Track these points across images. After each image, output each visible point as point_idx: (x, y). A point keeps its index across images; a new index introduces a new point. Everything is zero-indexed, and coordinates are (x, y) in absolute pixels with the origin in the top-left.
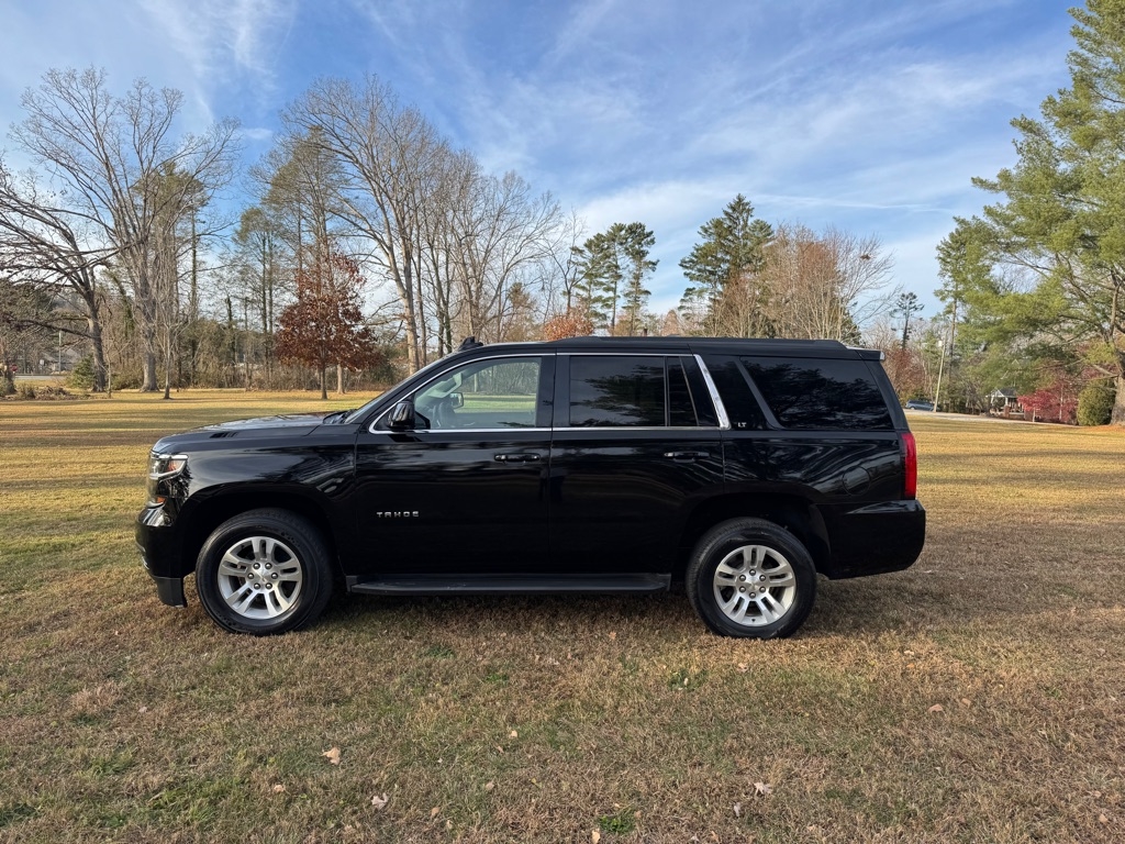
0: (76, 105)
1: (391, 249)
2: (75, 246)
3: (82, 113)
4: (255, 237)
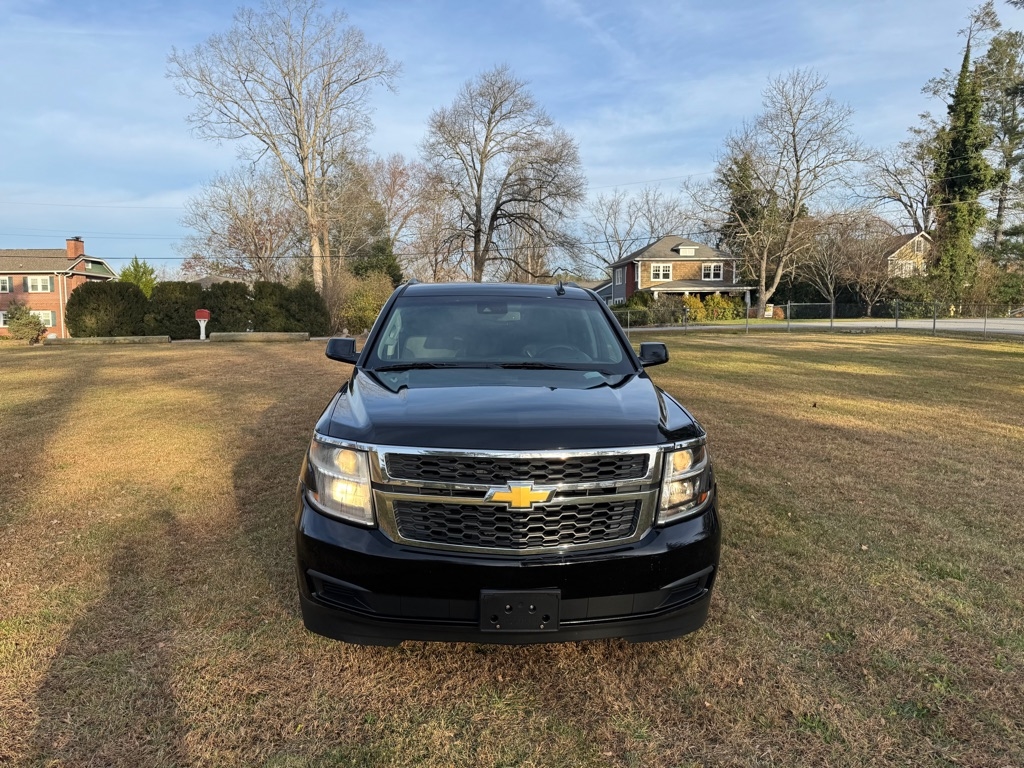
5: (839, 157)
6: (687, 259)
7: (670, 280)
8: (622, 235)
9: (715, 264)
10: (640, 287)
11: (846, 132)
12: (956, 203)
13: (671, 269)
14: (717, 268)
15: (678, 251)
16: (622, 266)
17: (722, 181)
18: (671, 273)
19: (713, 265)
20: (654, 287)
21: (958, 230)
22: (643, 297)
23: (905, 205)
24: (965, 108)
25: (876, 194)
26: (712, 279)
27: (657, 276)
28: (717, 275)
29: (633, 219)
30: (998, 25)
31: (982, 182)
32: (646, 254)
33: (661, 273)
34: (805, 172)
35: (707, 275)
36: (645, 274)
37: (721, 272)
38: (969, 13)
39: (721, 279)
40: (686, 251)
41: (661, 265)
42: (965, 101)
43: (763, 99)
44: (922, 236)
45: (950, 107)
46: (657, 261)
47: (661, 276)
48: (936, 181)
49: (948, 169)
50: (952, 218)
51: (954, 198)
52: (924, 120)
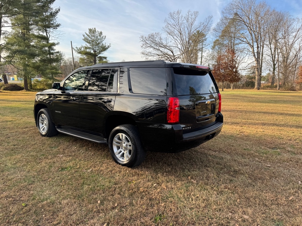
0: (175, 20)
1: (253, 46)
2: (173, 54)
3: (176, 22)
4: (217, 47)
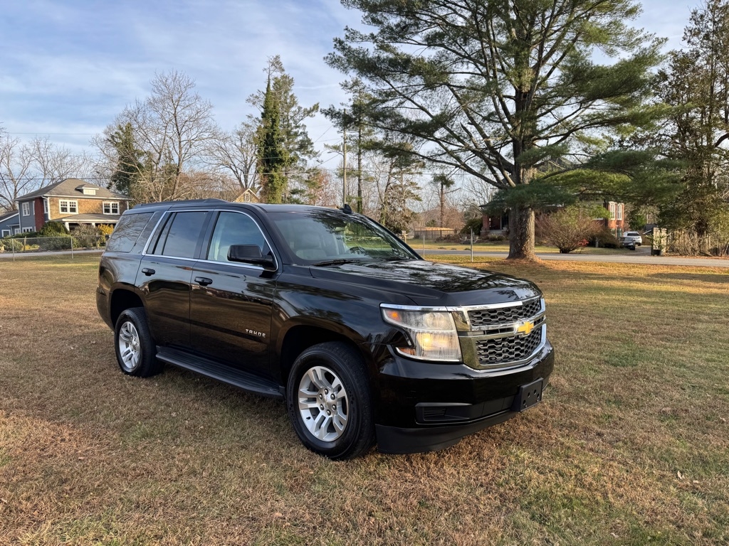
5: (206, 135)
6: (90, 198)
7: (77, 213)
8: (16, 175)
9: (113, 202)
10: (50, 218)
11: (210, 120)
12: (273, 173)
13: (77, 204)
14: (115, 206)
15: (81, 191)
16: (30, 201)
17: (110, 141)
18: (77, 207)
19: (111, 203)
20: (64, 218)
21: (275, 189)
22: (56, 226)
23: (234, 171)
24: (271, 116)
25: (216, 162)
26: (111, 213)
27: (64, 209)
28: (115, 211)
29: (26, 162)
30: (283, 70)
31: (283, 161)
32: (53, 191)
33: (68, 207)
34: (185, 142)
35: (107, 211)
36: (54, 208)
37: (118, 209)
38: (267, 59)
39: (118, 214)
40: (88, 191)
41: (68, 201)
42: (271, 112)
43: (152, 87)
44: (249, 191)
45: (262, 114)
46: (64, 198)
47: (69, 210)
48: (260, 158)
49: (265, 152)
50: (271, 182)
51: (271, 170)
52: (250, 119)
